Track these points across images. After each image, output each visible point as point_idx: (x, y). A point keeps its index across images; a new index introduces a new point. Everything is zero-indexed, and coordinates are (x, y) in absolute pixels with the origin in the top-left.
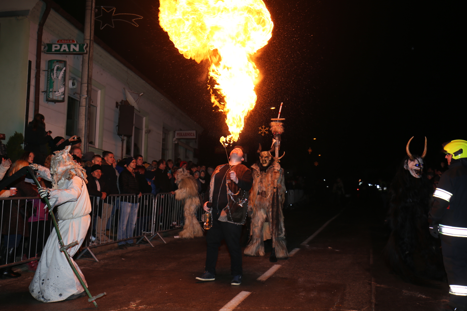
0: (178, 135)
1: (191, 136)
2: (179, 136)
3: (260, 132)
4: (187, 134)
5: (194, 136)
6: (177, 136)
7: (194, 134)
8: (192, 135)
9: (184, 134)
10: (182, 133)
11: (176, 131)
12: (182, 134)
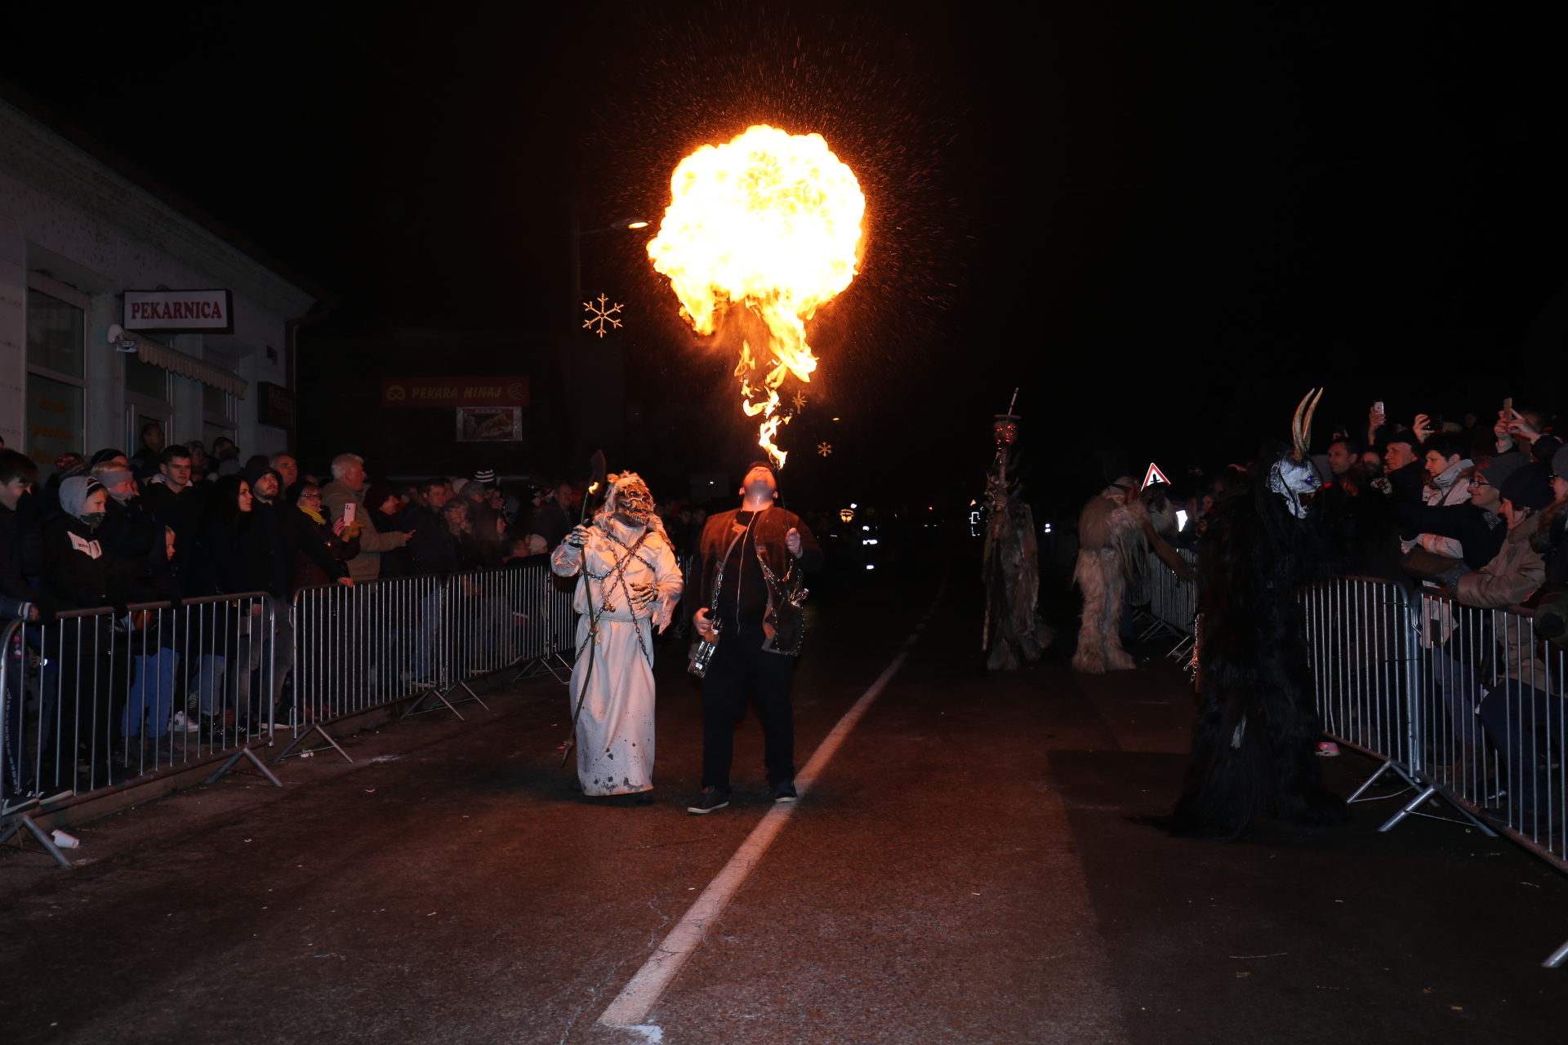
0: (139, 315)
1: (206, 316)
2: (143, 317)
3: (588, 323)
4: (183, 310)
5: (219, 316)
6: (134, 317)
7: (216, 305)
8: (208, 311)
9: (167, 306)
10: (158, 304)
11: (127, 295)
12: (161, 309)
